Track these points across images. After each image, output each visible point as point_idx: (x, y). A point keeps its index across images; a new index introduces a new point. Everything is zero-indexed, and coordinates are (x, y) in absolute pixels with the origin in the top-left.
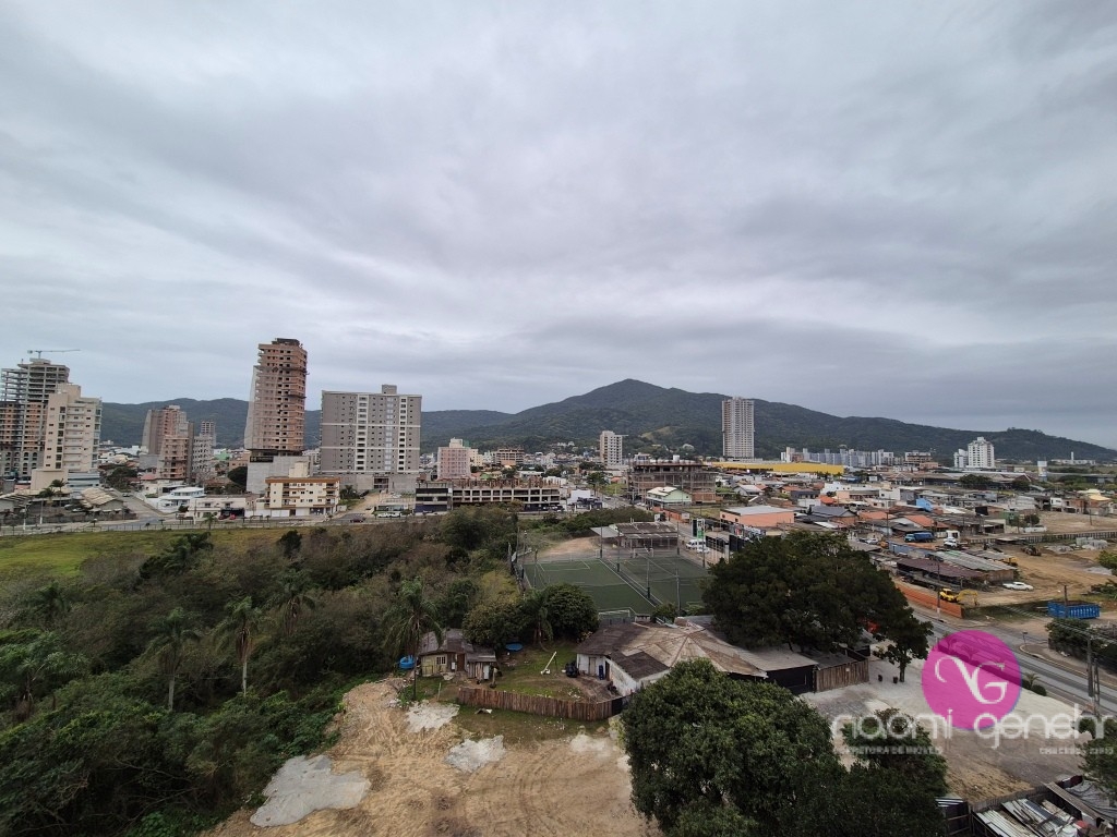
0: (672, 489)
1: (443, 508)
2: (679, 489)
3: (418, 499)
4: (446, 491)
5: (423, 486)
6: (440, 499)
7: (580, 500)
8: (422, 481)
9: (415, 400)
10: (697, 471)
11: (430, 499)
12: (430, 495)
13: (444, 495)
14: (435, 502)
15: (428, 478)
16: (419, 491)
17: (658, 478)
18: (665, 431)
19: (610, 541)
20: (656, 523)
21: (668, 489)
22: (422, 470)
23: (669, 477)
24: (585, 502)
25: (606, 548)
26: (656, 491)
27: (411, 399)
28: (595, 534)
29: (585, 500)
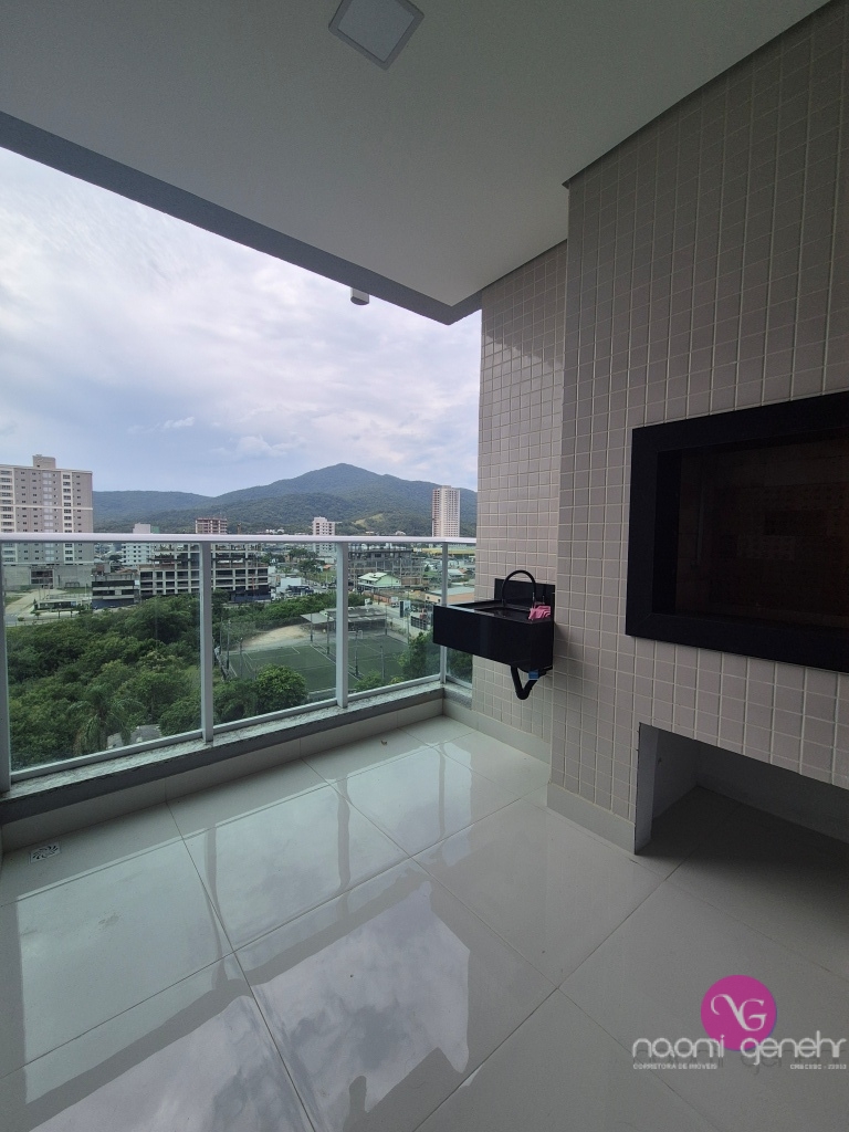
0: (382, 574)
1: (130, 601)
2: (389, 574)
3: (95, 593)
4: (132, 583)
5: (101, 579)
6: (124, 592)
7: (290, 588)
8: (100, 573)
9: (83, 478)
10: (407, 556)
11: (112, 593)
12: (112, 588)
13: (131, 588)
14: (118, 595)
15: (107, 570)
16: (96, 584)
17: (369, 565)
18: (378, 517)
19: (319, 627)
20: (366, 607)
21: (379, 574)
22: (97, 561)
23: (380, 564)
24: (295, 590)
25: (317, 635)
26: (367, 577)
27: (78, 475)
28: (305, 621)
29: (296, 588)
